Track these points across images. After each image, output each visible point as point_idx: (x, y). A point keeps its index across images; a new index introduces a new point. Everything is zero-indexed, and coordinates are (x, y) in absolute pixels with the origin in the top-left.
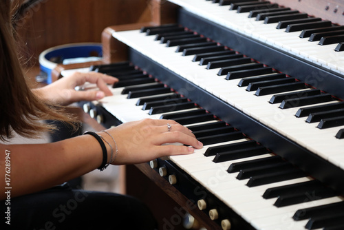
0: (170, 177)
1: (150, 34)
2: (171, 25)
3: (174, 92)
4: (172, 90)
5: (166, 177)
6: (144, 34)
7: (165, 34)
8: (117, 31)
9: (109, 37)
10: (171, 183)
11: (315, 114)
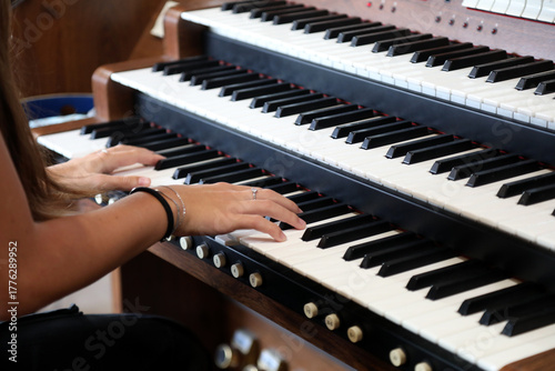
0: (252, 276)
1: (170, 73)
2: (196, 57)
3: (193, 142)
4: (190, 140)
5: (245, 278)
6: (161, 73)
7: (195, 72)
8: (116, 71)
9: (105, 81)
10: (254, 285)
11: (461, 167)
